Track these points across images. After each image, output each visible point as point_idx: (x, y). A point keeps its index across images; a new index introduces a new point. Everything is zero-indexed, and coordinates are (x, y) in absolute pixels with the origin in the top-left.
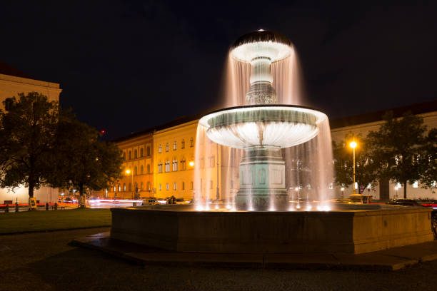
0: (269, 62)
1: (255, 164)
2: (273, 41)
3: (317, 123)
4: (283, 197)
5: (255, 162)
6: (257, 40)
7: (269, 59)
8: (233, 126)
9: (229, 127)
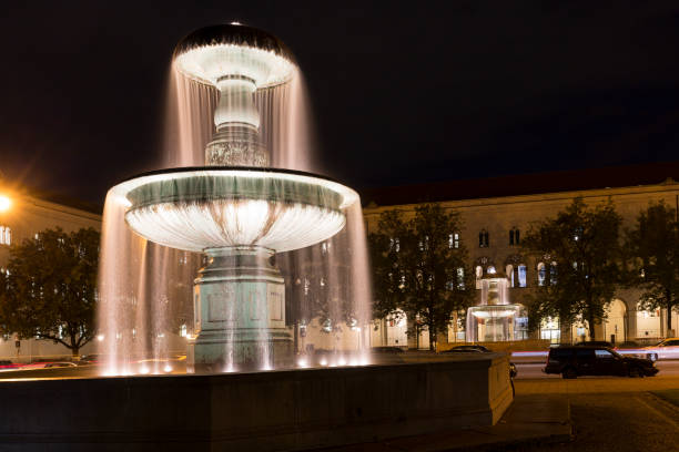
0: (253, 88)
1: (239, 281)
2: (277, 52)
3: (341, 207)
4: (285, 345)
5: (241, 277)
6: (251, 44)
7: (253, 81)
8: (216, 203)
9: (210, 205)
